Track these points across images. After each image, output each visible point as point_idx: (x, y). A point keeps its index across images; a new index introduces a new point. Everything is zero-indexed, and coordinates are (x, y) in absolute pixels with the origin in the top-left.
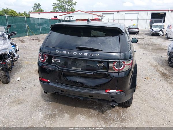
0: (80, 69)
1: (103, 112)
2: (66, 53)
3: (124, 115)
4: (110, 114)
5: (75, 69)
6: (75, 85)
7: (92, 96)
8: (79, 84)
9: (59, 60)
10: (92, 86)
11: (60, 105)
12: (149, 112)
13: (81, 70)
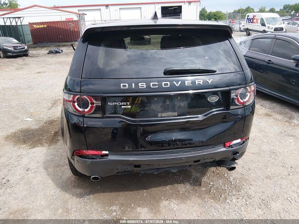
0: (176, 114)
1: (197, 182)
2: (145, 86)
3: (231, 178)
4: (212, 183)
5: (166, 115)
6: (169, 148)
7: (199, 161)
8: (178, 143)
9: (127, 105)
10: (202, 142)
11: (114, 194)
12: (258, 161)
13: (178, 116)
